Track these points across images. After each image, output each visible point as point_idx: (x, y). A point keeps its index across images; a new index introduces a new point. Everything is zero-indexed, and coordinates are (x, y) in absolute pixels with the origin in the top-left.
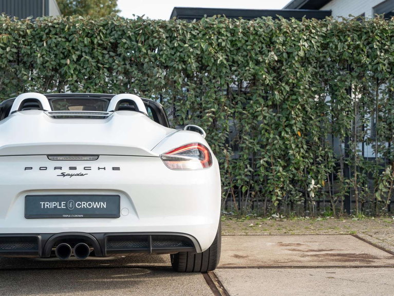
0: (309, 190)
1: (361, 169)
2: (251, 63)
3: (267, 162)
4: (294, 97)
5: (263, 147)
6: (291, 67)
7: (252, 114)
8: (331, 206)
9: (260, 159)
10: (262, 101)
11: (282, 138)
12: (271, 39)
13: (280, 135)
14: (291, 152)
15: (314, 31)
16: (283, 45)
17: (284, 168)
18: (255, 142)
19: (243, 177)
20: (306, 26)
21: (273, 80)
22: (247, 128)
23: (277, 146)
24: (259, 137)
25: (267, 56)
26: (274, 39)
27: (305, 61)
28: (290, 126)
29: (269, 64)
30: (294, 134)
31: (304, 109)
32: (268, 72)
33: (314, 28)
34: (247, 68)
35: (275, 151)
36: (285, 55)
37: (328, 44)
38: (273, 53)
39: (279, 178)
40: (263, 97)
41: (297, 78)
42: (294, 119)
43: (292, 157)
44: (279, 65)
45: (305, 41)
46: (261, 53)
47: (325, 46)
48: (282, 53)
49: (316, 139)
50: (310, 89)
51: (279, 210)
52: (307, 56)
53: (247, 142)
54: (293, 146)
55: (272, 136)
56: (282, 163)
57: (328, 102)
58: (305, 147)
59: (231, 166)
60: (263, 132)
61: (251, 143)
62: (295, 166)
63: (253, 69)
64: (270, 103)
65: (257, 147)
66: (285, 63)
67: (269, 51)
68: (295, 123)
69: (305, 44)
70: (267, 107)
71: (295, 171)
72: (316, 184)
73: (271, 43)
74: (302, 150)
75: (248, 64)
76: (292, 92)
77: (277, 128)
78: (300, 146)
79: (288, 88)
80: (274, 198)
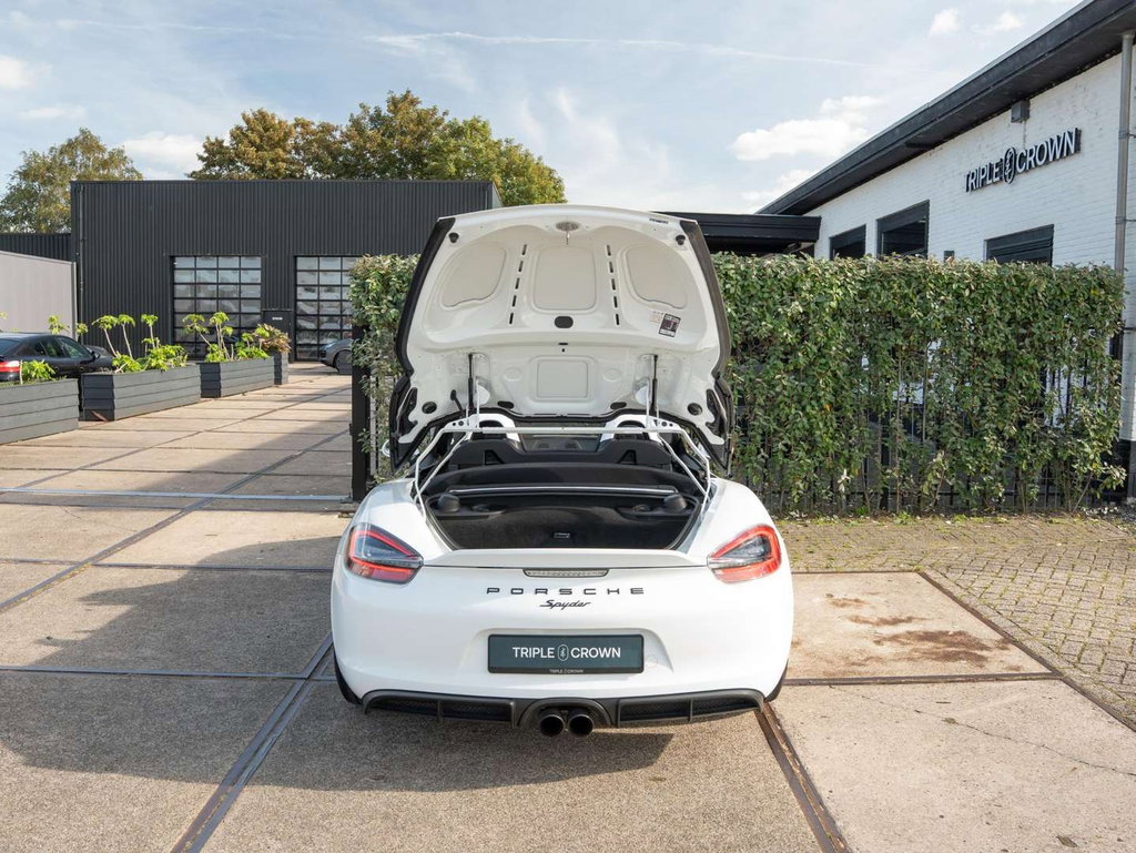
0: (839, 482)
1: (904, 454)
2: (768, 315)
3: (786, 445)
4: (823, 361)
5: (780, 424)
6: (820, 321)
7: (769, 383)
8: (864, 499)
9: (778, 442)
10: (781, 365)
11: (807, 414)
12: (793, 284)
13: (803, 409)
14: (818, 432)
15: (849, 274)
16: (810, 292)
17: (808, 452)
18: (771, 419)
19: (755, 465)
20: (840, 268)
21: (796, 337)
22: (761, 400)
23: (800, 425)
24: (776, 411)
25: (789, 307)
26: (799, 284)
27: (837, 314)
28: (818, 399)
29: (792, 318)
30: (822, 409)
31: (835, 375)
32: (790, 328)
33: (851, 270)
34: (764, 323)
35: (797, 431)
36: (813, 306)
37: (868, 291)
38: (797, 303)
39: (801, 466)
40: (782, 360)
41: (827, 336)
42: (823, 389)
43: (819, 439)
44: (804, 318)
45: (839, 287)
46: (782, 304)
47: (863, 295)
48: (809, 304)
49: (850, 415)
50: (844, 350)
51: (799, 507)
52: (841, 307)
53: (761, 420)
54: (821, 425)
55: (793, 411)
56: (806, 446)
57: (865, 367)
58: (835, 425)
59: (738, 450)
60: (782, 406)
61: (765, 420)
62: (824, 451)
63: (771, 323)
64: (791, 368)
65: (774, 426)
66: (812, 316)
67: (792, 300)
68: (824, 395)
69: (839, 291)
70: (787, 372)
71: (822, 458)
72: (848, 474)
73: (794, 290)
74: (831, 430)
75: (765, 316)
76: (821, 353)
77: (799, 402)
78: (829, 424)
79: (815, 349)
80: (794, 493)
